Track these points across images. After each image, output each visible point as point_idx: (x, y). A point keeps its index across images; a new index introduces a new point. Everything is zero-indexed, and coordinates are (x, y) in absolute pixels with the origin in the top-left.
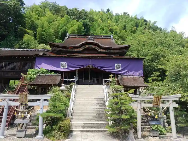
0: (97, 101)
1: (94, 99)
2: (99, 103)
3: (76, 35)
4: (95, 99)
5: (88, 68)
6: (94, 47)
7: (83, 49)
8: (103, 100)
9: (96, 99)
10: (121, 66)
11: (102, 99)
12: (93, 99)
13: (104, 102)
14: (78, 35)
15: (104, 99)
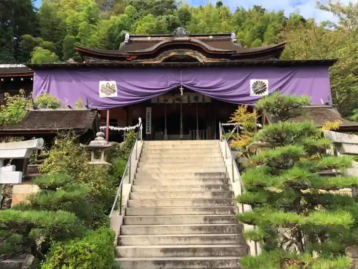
0: (204, 180)
1: (196, 174)
2: (209, 187)
3: (147, 37)
4: (198, 177)
5: (176, 102)
6: (189, 53)
7: (162, 60)
8: (223, 177)
9: (201, 174)
10: (267, 86)
11: (220, 174)
12: (193, 176)
13: (226, 182)
14: (151, 36)
15: (225, 174)
